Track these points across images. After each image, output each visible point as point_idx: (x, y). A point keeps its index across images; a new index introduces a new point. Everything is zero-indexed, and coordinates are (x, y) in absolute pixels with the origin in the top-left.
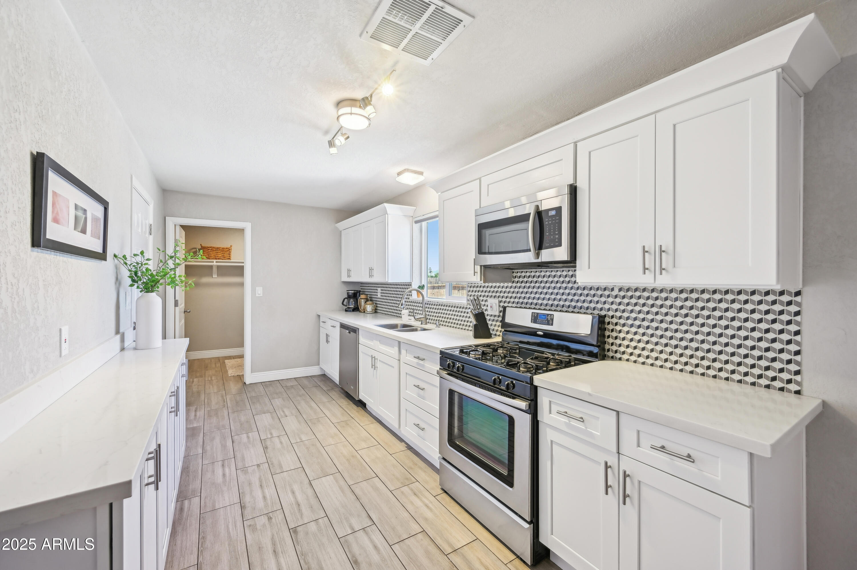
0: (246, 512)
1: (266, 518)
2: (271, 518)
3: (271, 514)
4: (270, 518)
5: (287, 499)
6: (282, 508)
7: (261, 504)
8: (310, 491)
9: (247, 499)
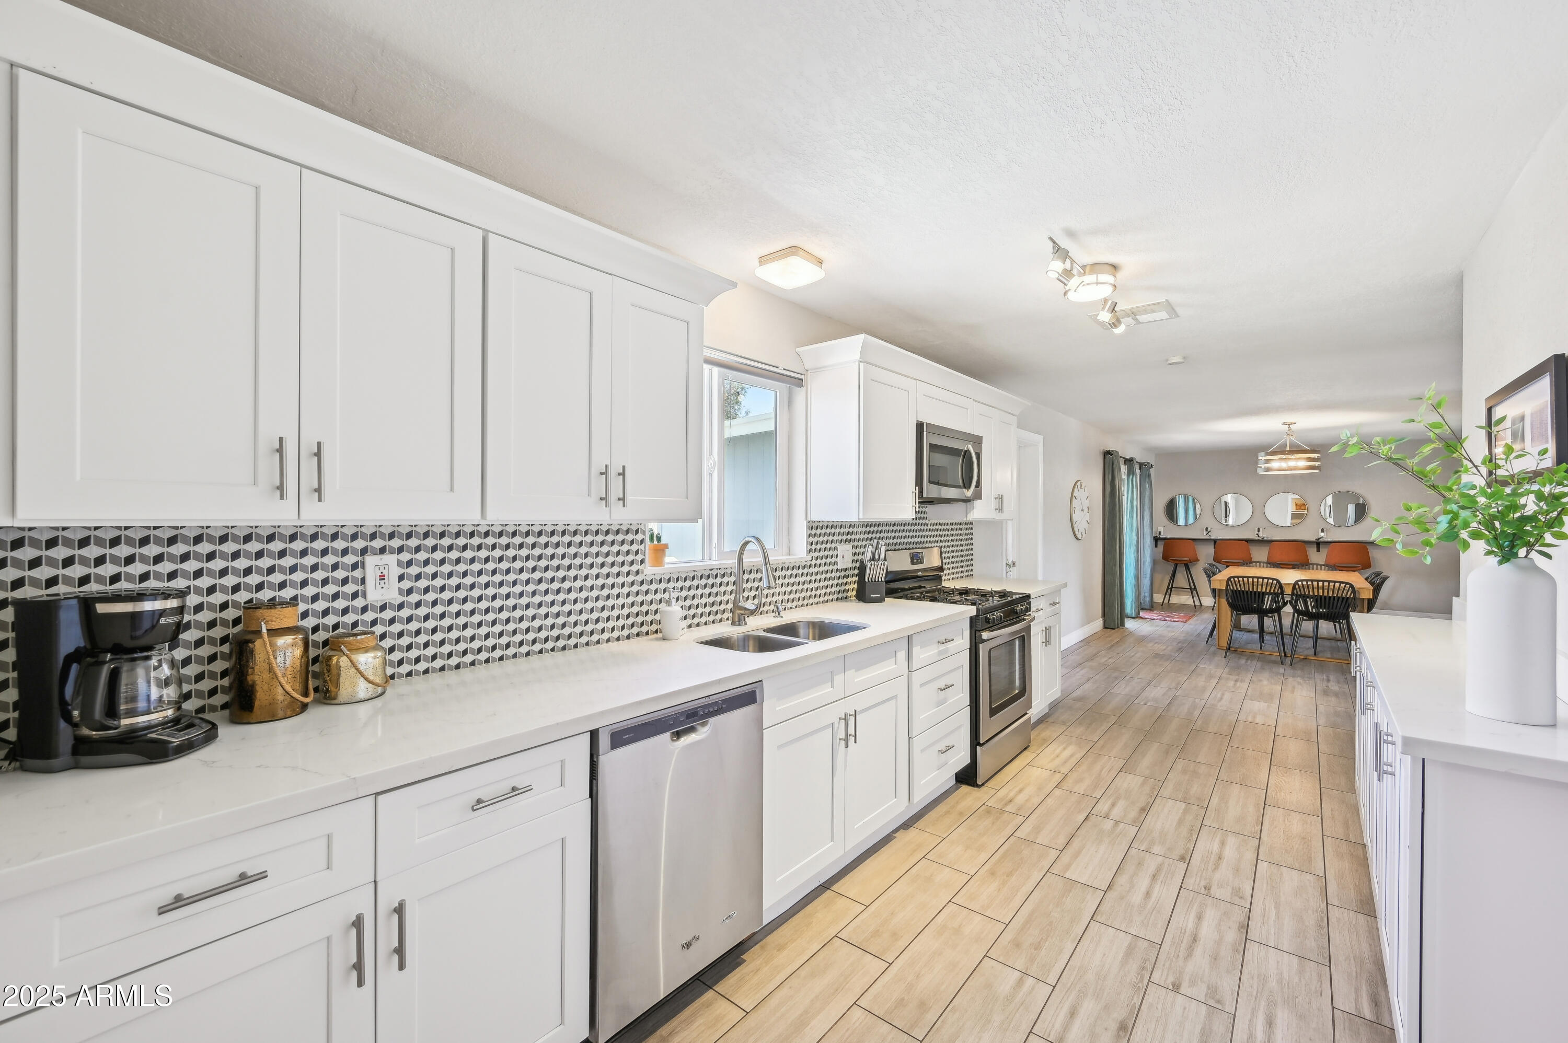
0: (1242, 917)
1: (1212, 892)
2: (1205, 888)
3: (1203, 891)
4: (1208, 888)
5: (1165, 893)
6: (1181, 887)
7: (1211, 915)
8: (1122, 880)
9: (1231, 936)
